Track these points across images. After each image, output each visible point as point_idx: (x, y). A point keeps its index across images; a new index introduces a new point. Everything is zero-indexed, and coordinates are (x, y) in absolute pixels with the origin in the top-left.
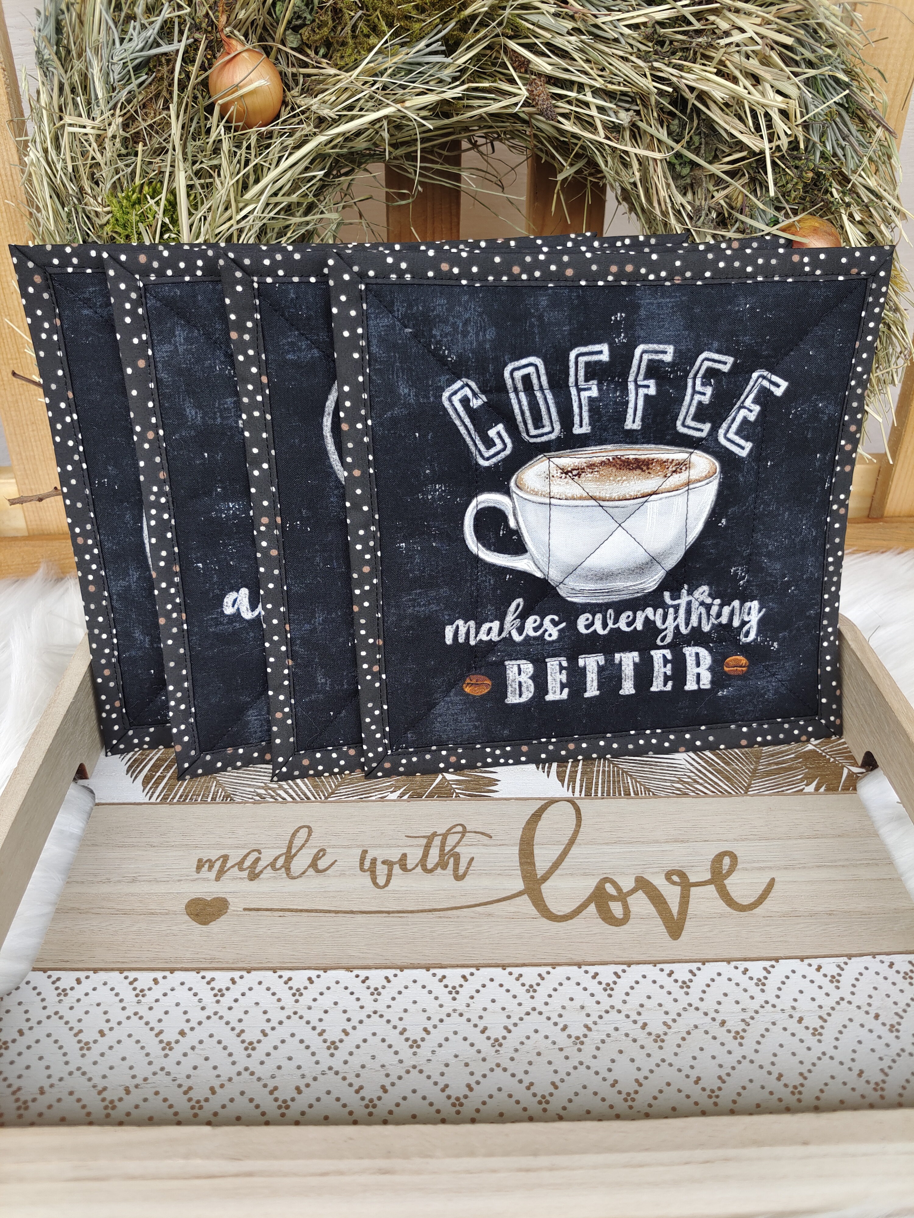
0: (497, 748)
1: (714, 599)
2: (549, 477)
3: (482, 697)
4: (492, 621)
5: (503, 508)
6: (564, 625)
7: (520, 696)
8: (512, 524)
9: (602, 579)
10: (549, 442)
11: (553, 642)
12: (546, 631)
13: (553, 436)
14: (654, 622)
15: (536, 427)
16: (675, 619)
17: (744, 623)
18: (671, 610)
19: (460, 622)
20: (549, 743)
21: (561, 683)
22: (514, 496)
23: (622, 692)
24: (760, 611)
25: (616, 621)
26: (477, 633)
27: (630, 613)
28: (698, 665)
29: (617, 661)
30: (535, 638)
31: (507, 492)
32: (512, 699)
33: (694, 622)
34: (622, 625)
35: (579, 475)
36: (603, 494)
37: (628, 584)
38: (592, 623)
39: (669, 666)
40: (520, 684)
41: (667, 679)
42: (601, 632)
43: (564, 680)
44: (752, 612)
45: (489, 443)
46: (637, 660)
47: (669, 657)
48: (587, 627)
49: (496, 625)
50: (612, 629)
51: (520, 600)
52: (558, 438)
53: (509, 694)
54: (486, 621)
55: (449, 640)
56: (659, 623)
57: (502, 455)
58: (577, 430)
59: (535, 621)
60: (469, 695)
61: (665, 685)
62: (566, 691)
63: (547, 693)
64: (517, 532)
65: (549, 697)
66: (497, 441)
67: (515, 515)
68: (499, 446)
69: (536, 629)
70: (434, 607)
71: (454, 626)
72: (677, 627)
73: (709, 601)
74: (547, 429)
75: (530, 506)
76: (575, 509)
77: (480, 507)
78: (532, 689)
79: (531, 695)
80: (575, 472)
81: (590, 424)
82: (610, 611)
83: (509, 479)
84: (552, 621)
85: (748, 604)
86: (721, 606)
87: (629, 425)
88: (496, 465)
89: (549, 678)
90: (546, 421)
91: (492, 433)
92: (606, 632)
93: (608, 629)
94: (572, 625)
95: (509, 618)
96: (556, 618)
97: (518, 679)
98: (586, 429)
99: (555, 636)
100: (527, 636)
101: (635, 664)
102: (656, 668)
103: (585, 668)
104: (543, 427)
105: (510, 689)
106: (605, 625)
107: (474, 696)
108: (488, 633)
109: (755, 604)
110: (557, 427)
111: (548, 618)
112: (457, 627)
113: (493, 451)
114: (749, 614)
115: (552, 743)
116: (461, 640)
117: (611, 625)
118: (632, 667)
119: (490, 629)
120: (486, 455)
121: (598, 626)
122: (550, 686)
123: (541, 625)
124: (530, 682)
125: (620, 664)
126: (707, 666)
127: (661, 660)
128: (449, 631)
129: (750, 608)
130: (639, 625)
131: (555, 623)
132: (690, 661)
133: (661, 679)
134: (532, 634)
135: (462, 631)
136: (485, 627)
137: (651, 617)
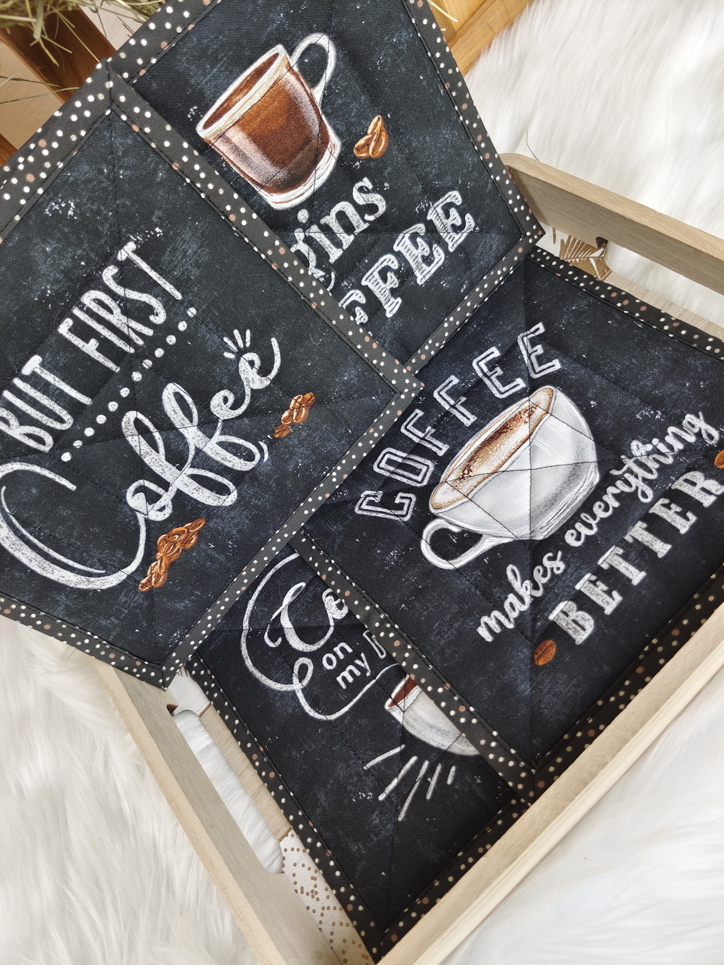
0: (618, 690)
1: (650, 442)
2: (455, 488)
3: (556, 657)
4: (506, 598)
5: (440, 527)
6: (560, 554)
7: (583, 629)
8: (455, 530)
9: (553, 504)
10: (433, 474)
11: (565, 571)
12: (552, 569)
13: (432, 469)
14: (623, 492)
15: (418, 474)
16: (637, 476)
17: (699, 435)
18: (627, 476)
19: (485, 619)
20: (653, 647)
21: (605, 592)
22: (440, 515)
23: (660, 555)
24: (698, 417)
25: (594, 517)
26: (507, 617)
27: (598, 503)
28: (694, 484)
29: (631, 540)
30: (550, 581)
31: (434, 517)
32: (580, 637)
33: (653, 466)
34: (601, 514)
35: (470, 470)
36: (496, 464)
37: (576, 490)
38: (579, 534)
39: (673, 506)
40: (575, 622)
41: (684, 515)
42: (591, 533)
43: (605, 588)
44: (693, 423)
45: (400, 506)
46: (645, 525)
47: (667, 501)
48: (578, 538)
49: (511, 598)
50: (597, 524)
51: (510, 567)
52: (436, 466)
53: (574, 636)
54: (503, 602)
55: (489, 638)
56: (627, 489)
57: (413, 503)
58: (441, 453)
59: (539, 571)
60: (544, 666)
61: (687, 519)
62: (615, 594)
63: (603, 609)
64: (464, 531)
65: (608, 610)
66: (403, 501)
67: (451, 523)
68: (407, 502)
69: (544, 575)
70: (457, 625)
71: (483, 625)
72: (644, 480)
73: (649, 447)
74: (424, 469)
75: (456, 511)
76: (486, 486)
77: (428, 541)
78: (587, 616)
79: (592, 622)
80: (466, 472)
81: (445, 444)
82: (583, 516)
83: (428, 510)
84: (550, 559)
85: (685, 422)
86: (662, 440)
87: (467, 423)
88: (414, 511)
89: (593, 598)
90: (419, 466)
91: (398, 500)
92: (595, 529)
93: (594, 526)
94: (567, 548)
95: (516, 584)
96: (550, 554)
97: (569, 620)
98: (445, 448)
99: (562, 566)
100: (543, 585)
101: (646, 529)
102: (665, 516)
103: (611, 567)
104: (421, 470)
105: (571, 632)
106: (590, 526)
107: (549, 663)
108: (513, 609)
109: (689, 417)
110: (429, 462)
111: (545, 561)
112: (486, 624)
113: (405, 508)
114: (693, 426)
115: (657, 645)
116: (498, 630)
117: (593, 523)
118: (646, 533)
119: (511, 605)
120: (404, 513)
121: (585, 532)
122: (600, 602)
123: (545, 569)
124: (581, 613)
125: (635, 540)
126: (702, 478)
127: (663, 509)
128: (483, 632)
129: (689, 423)
130: (614, 504)
131: (553, 559)
132: (686, 489)
133: (678, 519)
134: (545, 580)
135: (493, 623)
136: (507, 606)
137: (616, 491)
